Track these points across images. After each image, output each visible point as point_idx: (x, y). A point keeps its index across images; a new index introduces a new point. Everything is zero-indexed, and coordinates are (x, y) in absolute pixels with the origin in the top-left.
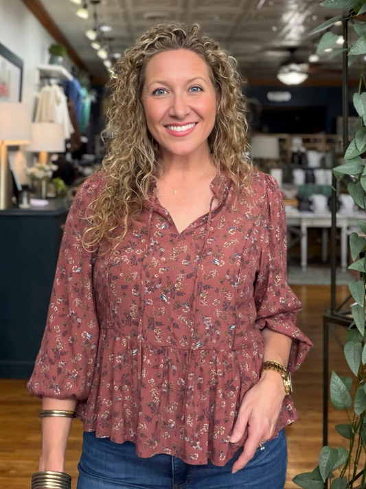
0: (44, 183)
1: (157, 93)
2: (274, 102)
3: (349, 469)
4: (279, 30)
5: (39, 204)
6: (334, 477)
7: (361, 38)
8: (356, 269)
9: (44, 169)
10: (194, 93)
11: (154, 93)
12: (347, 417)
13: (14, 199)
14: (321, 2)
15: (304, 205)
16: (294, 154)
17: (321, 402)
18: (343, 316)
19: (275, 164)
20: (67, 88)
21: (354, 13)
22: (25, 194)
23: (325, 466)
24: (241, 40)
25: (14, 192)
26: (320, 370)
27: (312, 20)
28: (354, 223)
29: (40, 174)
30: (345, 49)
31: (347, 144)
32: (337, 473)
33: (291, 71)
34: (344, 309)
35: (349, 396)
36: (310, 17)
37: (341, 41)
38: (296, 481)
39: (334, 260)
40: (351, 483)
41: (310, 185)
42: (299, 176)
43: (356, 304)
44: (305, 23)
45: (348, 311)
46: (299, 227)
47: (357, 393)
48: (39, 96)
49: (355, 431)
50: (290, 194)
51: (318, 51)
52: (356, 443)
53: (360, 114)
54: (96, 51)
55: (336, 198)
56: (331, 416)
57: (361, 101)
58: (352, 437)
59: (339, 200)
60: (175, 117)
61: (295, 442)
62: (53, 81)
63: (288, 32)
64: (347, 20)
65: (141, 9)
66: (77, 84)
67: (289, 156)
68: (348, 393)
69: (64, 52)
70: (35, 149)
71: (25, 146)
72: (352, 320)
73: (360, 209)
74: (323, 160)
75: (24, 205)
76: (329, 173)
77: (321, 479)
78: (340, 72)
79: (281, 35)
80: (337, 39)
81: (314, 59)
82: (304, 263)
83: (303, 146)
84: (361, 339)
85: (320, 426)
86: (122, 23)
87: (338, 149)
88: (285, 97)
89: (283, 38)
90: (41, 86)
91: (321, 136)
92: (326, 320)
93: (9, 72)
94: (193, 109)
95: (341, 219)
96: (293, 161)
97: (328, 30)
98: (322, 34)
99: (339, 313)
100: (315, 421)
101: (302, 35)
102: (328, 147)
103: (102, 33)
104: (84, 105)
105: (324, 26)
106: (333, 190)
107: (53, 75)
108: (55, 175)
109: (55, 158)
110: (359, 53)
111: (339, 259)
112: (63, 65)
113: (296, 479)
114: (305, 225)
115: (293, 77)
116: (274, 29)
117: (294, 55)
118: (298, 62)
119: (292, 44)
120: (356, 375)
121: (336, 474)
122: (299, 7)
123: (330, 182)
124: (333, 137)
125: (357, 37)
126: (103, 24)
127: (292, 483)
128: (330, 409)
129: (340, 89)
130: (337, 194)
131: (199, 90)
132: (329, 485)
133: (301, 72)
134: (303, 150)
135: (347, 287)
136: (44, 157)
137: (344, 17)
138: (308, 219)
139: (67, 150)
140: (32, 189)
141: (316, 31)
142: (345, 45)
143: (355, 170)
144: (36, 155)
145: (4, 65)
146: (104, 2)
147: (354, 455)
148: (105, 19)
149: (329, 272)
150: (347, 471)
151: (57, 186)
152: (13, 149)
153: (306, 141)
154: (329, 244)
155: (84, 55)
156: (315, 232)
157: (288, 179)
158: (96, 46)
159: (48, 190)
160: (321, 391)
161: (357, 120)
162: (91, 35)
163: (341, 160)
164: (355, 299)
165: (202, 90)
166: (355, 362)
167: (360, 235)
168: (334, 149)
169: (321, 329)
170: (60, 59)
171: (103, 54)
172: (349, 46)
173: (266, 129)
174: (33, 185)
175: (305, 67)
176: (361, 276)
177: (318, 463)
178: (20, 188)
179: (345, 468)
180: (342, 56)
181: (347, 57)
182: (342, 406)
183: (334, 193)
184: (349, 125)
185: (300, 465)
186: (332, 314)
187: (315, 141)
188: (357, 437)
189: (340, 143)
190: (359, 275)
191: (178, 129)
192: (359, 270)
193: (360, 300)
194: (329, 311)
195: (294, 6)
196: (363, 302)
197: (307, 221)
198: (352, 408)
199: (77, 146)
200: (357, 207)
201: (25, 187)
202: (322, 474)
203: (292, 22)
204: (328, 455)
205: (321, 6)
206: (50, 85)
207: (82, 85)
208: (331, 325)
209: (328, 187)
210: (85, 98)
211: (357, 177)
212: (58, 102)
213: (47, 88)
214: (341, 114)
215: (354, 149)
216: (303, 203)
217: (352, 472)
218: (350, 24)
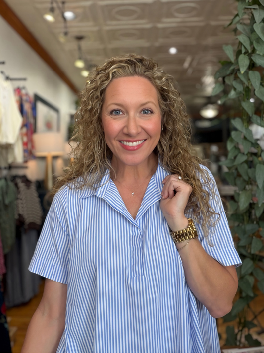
1: (114, 113)
10: (146, 115)
11: (111, 113)
60: (128, 135)
71: (63, 156)
81: (220, 102)
88: (206, 124)
94: (143, 128)
115: (210, 112)
119: (209, 94)
122: (212, 73)
131: (149, 112)
133: (213, 109)
152: (55, 158)
165: (152, 112)
191: (131, 144)
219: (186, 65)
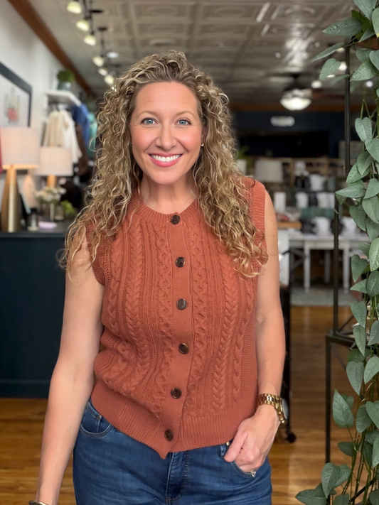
0: (52, 206)
1: (145, 122)
2: (278, 127)
3: (351, 486)
4: (283, 57)
5: (48, 226)
6: (335, 493)
7: (363, 64)
8: (358, 290)
9: (52, 193)
10: (182, 126)
11: (143, 122)
12: (349, 435)
13: (23, 222)
14: (324, 29)
15: (307, 227)
16: (297, 178)
17: (323, 420)
18: (345, 336)
19: (278, 188)
20: (75, 113)
21: (356, 40)
22: (34, 217)
23: (327, 482)
24: (245, 66)
25: (23, 214)
26: (323, 388)
27: (314, 46)
28: (357, 245)
29: (48, 197)
30: (347, 75)
31: (349, 168)
32: (340, 489)
33: (294, 96)
34: (346, 329)
35: (351, 415)
36: (312, 44)
37: (343, 67)
38: (299, 497)
39: (336, 281)
40: (353, 500)
41: (313, 208)
42: (302, 199)
43: (358, 324)
44: (308, 50)
45: (350, 331)
46: (302, 249)
47: (359, 411)
48: (48, 121)
49: (357, 449)
50: (293, 217)
51: (321, 77)
52: (358, 461)
53: (362, 139)
54: (102, 77)
55: (338, 220)
56: (334, 434)
57: (362, 126)
58: (354, 454)
59: (341, 222)
60: (161, 148)
61: (298, 460)
62: (61, 107)
63: (291, 58)
64: (349, 47)
65: (147, 36)
66: (84, 109)
67: (293, 180)
68: (350, 411)
69: (72, 78)
70: (43, 172)
71: (34, 170)
72: (353, 340)
73: (362, 231)
74: (325, 184)
75: (33, 228)
76: (332, 197)
77: (324, 496)
78: (343, 97)
79: (284, 61)
80: (340, 65)
81: (316, 85)
82: (307, 284)
83: (307, 169)
84: (363, 359)
85: (323, 444)
86: (128, 49)
87: (341, 173)
88: (289, 122)
89: (286, 64)
90: (50, 111)
91: (324, 160)
92: (329, 340)
93: (18, 98)
94: (179, 142)
95: (343, 241)
96: (296, 184)
97: (330, 57)
98: (324, 61)
99: (341, 333)
100: (318, 439)
101: (305, 61)
102: (330, 171)
103: (109, 59)
104: (91, 130)
105: (326, 53)
106: (335, 213)
107: (61, 100)
108: (63, 198)
109: (63, 181)
110: (361, 79)
111: (341, 281)
112: (71, 90)
113: (299, 496)
114: (308, 247)
115: (296, 102)
116: (278, 55)
117: (298, 81)
118: (301, 87)
119: (295, 70)
120: (358, 393)
121: (339, 491)
122: (302, 34)
123: (333, 205)
124: (335, 161)
125: (359, 64)
126: (111, 51)
127: (295, 499)
128: (332, 427)
129: (342, 115)
130: (340, 218)
131: (187, 123)
132: (331, 501)
133: (305, 98)
134: (306, 173)
135: (350, 307)
136: (52, 181)
137: (346, 44)
138: (310, 241)
139: (75, 174)
140: (41, 212)
141: (319, 58)
142: (348, 71)
143: (357, 193)
144: (44, 179)
145: (13, 90)
146: (111, 30)
147: (356, 472)
148: (112, 46)
149: (331, 293)
150: (349, 487)
151: (65, 209)
152: (22, 173)
153: (308, 165)
154: (332, 266)
155: (91, 81)
156: (317, 255)
157: (291, 202)
158: (103, 72)
159: (56, 213)
160: (324, 410)
161: (359, 145)
162: (99, 61)
163: (343, 184)
164: (357, 319)
165: (190, 123)
166: (357, 381)
167: (361, 257)
168: (335, 173)
169: (323, 349)
170: (68, 85)
171: (110, 80)
172: (351, 72)
173: (269, 153)
174: (41, 209)
175: (307, 92)
176: (363, 297)
177: (320, 480)
178: (28, 211)
179: (348, 485)
180: (344, 82)
181: (349, 83)
182: (344, 424)
183: (337, 216)
184: (351, 149)
185: (303, 482)
186: (335, 334)
187: (318, 165)
188: (359, 454)
189: (342, 167)
190: (360, 297)
191: (164, 159)
192: (361, 291)
193: (362, 321)
194: (332, 332)
195: (297, 33)
196: (365, 322)
197: (310, 243)
198: (354, 426)
199: (84, 170)
200: (359, 230)
201: (34, 210)
202: (324, 490)
203: (295, 48)
204: (331, 471)
205: (324, 33)
206: (58, 110)
207: (90, 110)
208: (333, 345)
209: (331, 210)
210: (92, 123)
211: (359, 200)
212: (66, 127)
213: (55, 113)
214: (343, 138)
215: (356, 172)
216: (306, 225)
217: (354, 488)
218: (352, 51)
219: (260, 18)
